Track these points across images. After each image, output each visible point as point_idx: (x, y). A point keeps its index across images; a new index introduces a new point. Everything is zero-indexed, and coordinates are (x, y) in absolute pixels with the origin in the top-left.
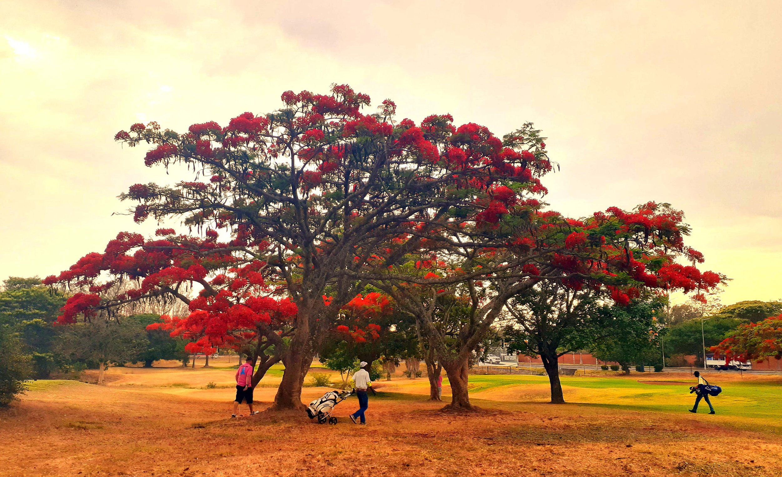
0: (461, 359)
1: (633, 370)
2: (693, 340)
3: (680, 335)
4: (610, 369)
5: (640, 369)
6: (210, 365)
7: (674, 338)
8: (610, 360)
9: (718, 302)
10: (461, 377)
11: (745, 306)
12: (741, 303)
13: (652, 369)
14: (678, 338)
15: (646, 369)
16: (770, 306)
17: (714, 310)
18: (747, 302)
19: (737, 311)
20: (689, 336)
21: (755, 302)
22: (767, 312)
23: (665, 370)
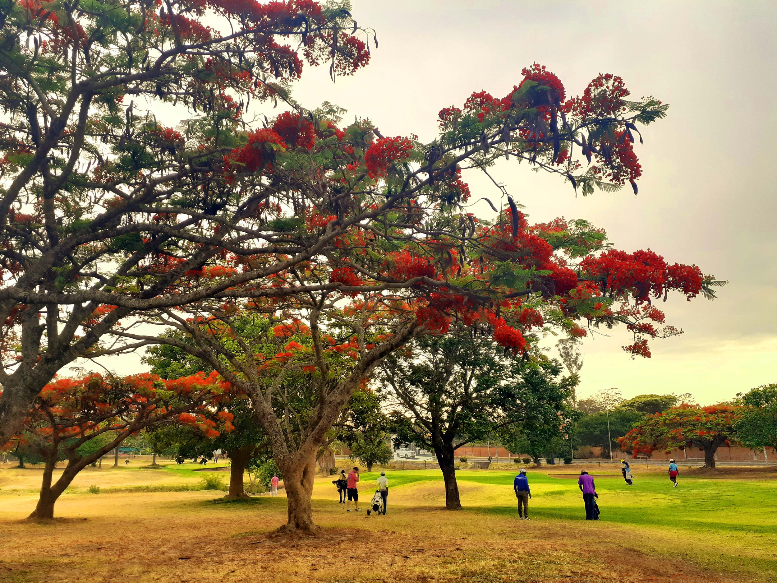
0: (302, 456)
1: (543, 462)
2: (598, 433)
3: (586, 427)
4: (522, 462)
5: (550, 462)
6: (119, 464)
7: (581, 430)
8: (522, 453)
9: (619, 396)
10: (302, 484)
11: (643, 400)
12: (639, 397)
13: (562, 461)
14: (585, 430)
15: (556, 461)
16: (664, 400)
17: (616, 404)
18: (645, 396)
19: (636, 404)
20: (595, 428)
21: (652, 396)
22: (663, 405)
23: (575, 462)
